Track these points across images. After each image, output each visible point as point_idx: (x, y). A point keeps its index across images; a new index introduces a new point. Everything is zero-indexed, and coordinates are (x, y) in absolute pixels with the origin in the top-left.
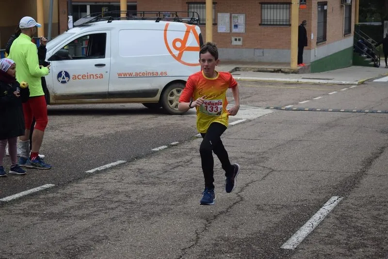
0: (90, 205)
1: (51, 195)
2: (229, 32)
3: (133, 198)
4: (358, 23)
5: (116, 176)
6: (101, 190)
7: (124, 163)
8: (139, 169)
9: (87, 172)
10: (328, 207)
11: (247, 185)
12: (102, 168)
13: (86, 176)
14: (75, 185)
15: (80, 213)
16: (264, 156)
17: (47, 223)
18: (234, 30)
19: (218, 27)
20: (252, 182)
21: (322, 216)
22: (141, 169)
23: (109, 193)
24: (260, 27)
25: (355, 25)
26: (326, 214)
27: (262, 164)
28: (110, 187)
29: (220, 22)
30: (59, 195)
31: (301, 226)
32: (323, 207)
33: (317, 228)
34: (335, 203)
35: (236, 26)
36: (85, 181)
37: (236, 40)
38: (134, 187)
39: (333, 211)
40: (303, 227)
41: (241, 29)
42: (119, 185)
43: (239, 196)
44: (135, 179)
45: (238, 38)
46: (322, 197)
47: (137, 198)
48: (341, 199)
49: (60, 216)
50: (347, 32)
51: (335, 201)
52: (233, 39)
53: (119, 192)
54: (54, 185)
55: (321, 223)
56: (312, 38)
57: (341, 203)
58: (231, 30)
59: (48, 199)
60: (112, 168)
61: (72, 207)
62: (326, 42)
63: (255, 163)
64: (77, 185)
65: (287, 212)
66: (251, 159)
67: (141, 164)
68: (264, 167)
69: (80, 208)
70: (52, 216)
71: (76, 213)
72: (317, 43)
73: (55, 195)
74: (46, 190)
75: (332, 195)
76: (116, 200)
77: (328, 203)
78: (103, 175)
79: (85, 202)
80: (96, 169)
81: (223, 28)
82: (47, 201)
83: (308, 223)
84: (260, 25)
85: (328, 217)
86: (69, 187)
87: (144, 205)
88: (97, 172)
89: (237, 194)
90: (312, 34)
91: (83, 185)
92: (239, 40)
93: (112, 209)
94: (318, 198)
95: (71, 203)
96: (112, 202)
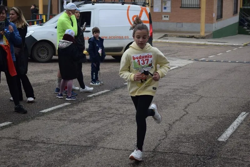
0: (96, 115)
1: (71, 109)
2: (161, 12)
3: (121, 111)
4: (242, 7)
5: (107, 99)
6: (100, 107)
7: (109, 91)
8: (120, 95)
9: (88, 96)
10: (240, 118)
11: (188, 105)
12: (97, 94)
13: (88, 99)
14: (83, 103)
15: (92, 119)
16: (194, 88)
17: (74, 124)
18: (164, 11)
19: (154, 8)
20: (191, 103)
21: (238, 123)
22: (121, 95)
23: (105, 108)
24: (180, 9)
25: (240, 8)
26: (240, 122)
27: (194, 93)
28: (105, 105)
29: (155, 6)
30: (75, 109)
31: (227, 128)
32: (238, 118)
33: (236, 130)
34: (245, 116)
35: (165, 8)
36: (89, 101)
37: (165, 17)
38: (120, 105)
39: (244, 120)
40: (228, 129)
41: (168, 10)
42: (110, 104)
43: (185, 111)
44: (119, 101)
45: (166, 16)
46: (236, 112)
47: (123, 112)
48: (248, 113)
49: (80, 121)
50: (235, 12)
51: (244, 115)
52: (163, 16)
53: (111, 108)
54: (70, 104)
55: (239, 127)
56: (214, 16)
57: (248, 116)
58: (162, 10)
59: (70, 111)
60: (102, 94)
61: (86, 116)
62: (222, 19)
63: (190, 92)
64: (84, 104)
65: (217, 120)
66: (187, 90)
67: (120, 92)
68: (196, 95)
69: (90, 117)
70: (75, 121)
71: (89, 119)
72: (217, 19)
73: (73, 109)
74: (67, 106)
75: (242, 111)
76: (111, 112)
77: (240, 116)
78: (99, 98)
79: (92, 113)
80: (93, 95)
81: (157, 9)
82: (69, 112)
83: (231, 127)
84: (181, 7)
85: (242, 123)
86: (80, 105)
87: (129, 115)
88: (94, 96)
89: (183, 110)
90: (214, 14)
91: (88, 104)
92: (167, 17)
93: (110, 117)
94: (233, 113)
95: (84, 114)
96: (109, 114)
